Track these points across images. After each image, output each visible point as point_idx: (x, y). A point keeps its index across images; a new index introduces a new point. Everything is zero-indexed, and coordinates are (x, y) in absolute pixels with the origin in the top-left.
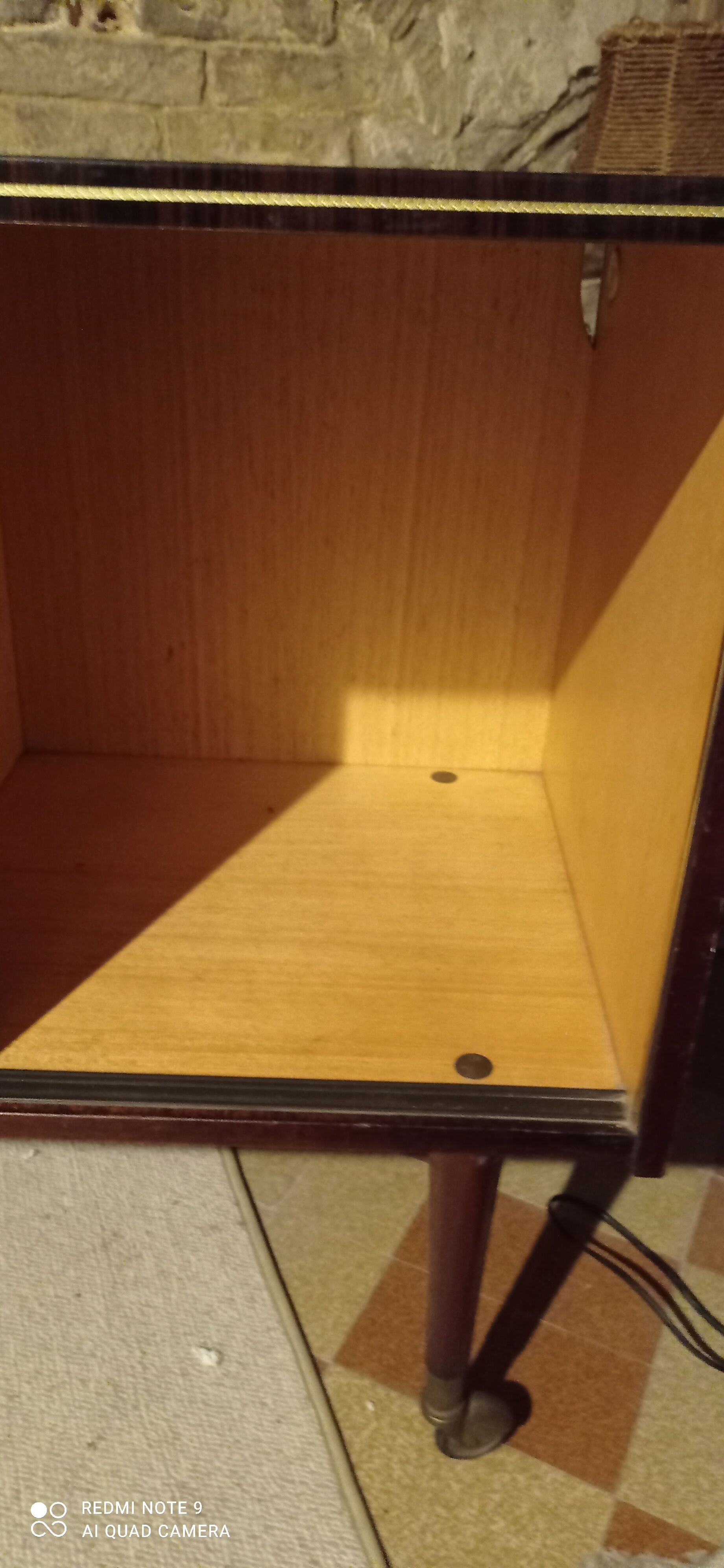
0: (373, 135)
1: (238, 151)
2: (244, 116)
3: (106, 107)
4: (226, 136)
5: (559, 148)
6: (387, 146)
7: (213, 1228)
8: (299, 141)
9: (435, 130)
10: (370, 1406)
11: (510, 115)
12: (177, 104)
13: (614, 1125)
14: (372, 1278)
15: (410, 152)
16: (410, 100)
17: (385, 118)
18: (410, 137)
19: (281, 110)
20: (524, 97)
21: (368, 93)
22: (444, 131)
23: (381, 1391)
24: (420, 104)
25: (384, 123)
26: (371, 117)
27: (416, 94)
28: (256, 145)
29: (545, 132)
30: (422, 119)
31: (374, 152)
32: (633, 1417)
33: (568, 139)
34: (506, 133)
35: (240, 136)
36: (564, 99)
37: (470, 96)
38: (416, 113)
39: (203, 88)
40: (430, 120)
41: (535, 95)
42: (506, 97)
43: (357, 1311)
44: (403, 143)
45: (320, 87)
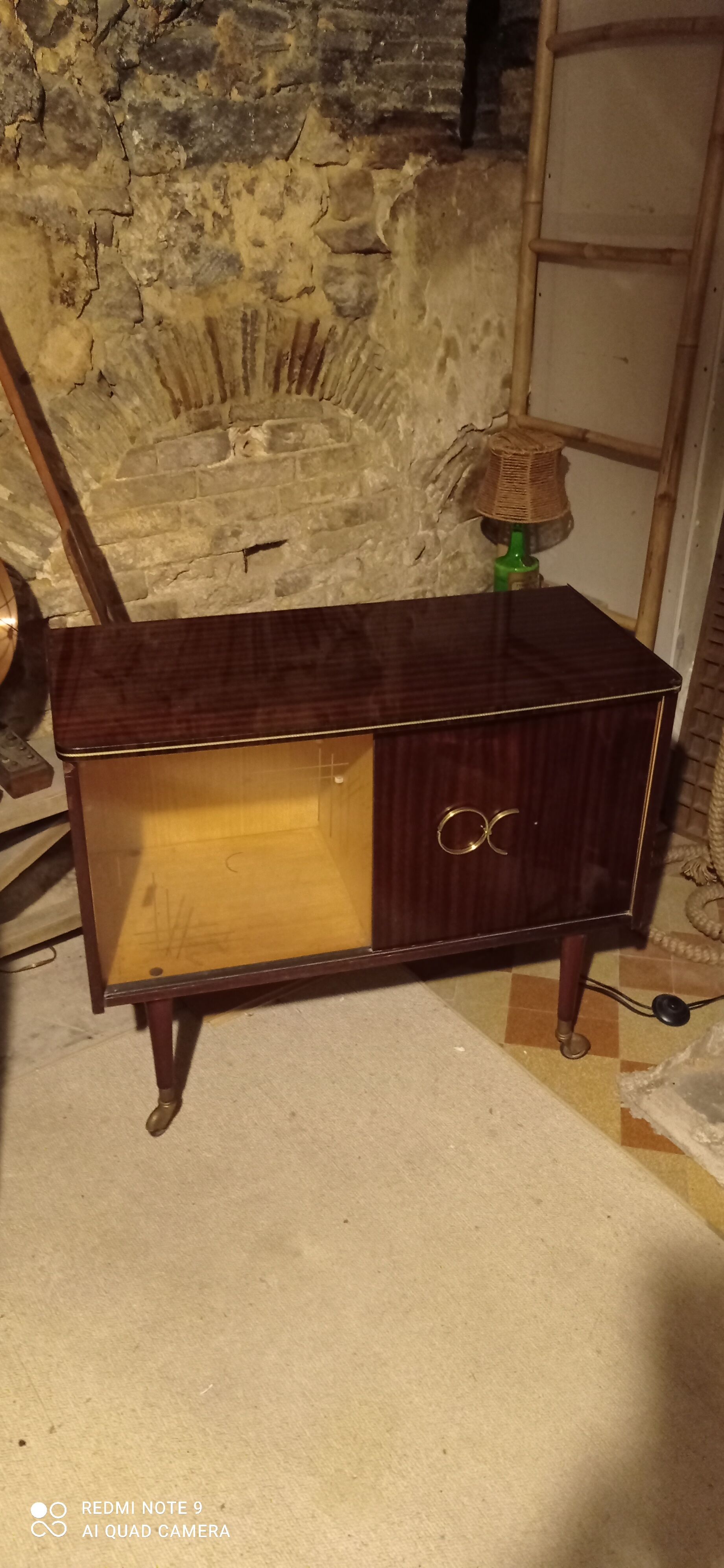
0: (370, 477)
1: (311, 499)
2: (313, 482)
3: (252, 491)
4: (305, 493)
5: (453, 463)
6: (377, 480)
7: (435, 1010)
8: (338, 488)
9: (399, 469)
10: (525, 1052)
11: (431, 454)
12: (284, 483)
13: (624, 915)
14: (505, 1016)
15: (387, 481)
16: (386, 458)
17: (376, 468)
18: (387, 475)
19: (329, 475)
20: (437, 445)
21: (367, 459)
22: (402, 469)
23: (526, 1047)
24: (392, 459)
25: (375, 470)
26: (369, 469)
27: (389, 455)
28: (318, 494)
29: (447, 458)
30: (392, 465)
31: (371, 484)
32: (617, 1036)
33: (458, 457)
34: (430, 462)
35: (311, 491)
36: (456, 441)
37: (414, 451)
38: (389, 463)
39: (294, 474)
40: (396, 465)
41: (443, 442)
42: (429, 447)
43: (505, 1027)
44: (384, 478)
45: (346, 461)
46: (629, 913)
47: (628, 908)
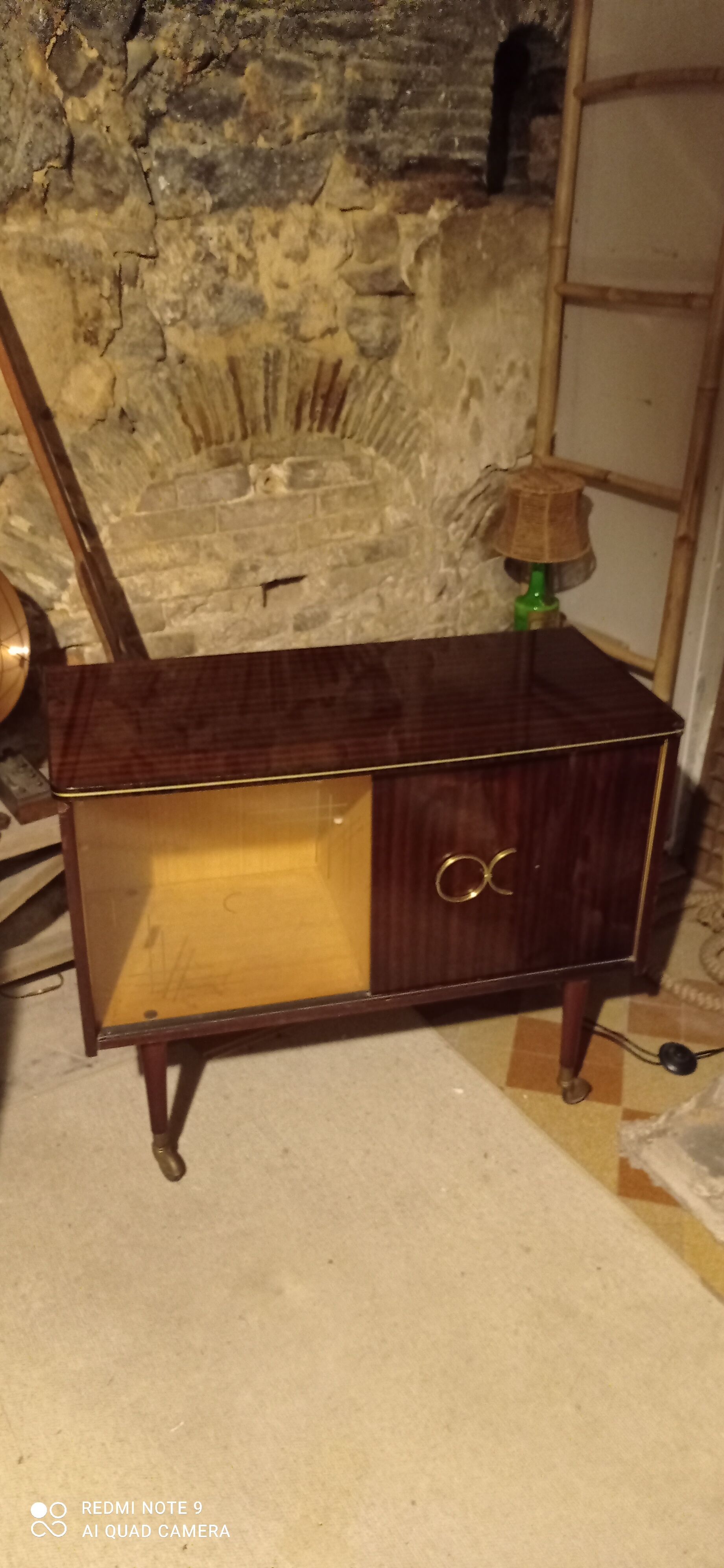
0: (391, 515)
1: (331, 535)
2: (333, 518)
3: (272, 527)
4: (325, 530)
5: (476, 502)
6: (398, 518)
8: (358, 525)
9: (420, 507)
10: (525, 1096)
11: (454, 493)
12: (304, 519)
13: (627, 961)
14: (507, 1059)
15: (409, 519)
16: (408, 496)
17: (397, 506)
18: (408, 512)
19: (350, 512)
20: (460, 484)
21: (388, 497)
22: (424, 507)
23: (527, 1092)
24: (413, 497)
25: (396, 508)
26: (390, 506)
27: (411, 493)
28: (339, 530)
29: (470, 497)
30: (414, 503)
31: (392, 522)
32: (621, 1084)
33: (481, 497)
34: (453, 500)
35: (332, 528)
36: (479, 481)
37: (436, 489)
38: (411, 500)
39: (314, 511)
40: (418, 503)
41: (466, 481)
42: (452, 486)
43: (507, 1070)
44: (406, 516)
45: (367, 498)
46: (632, 959)
47: (629, 953)
